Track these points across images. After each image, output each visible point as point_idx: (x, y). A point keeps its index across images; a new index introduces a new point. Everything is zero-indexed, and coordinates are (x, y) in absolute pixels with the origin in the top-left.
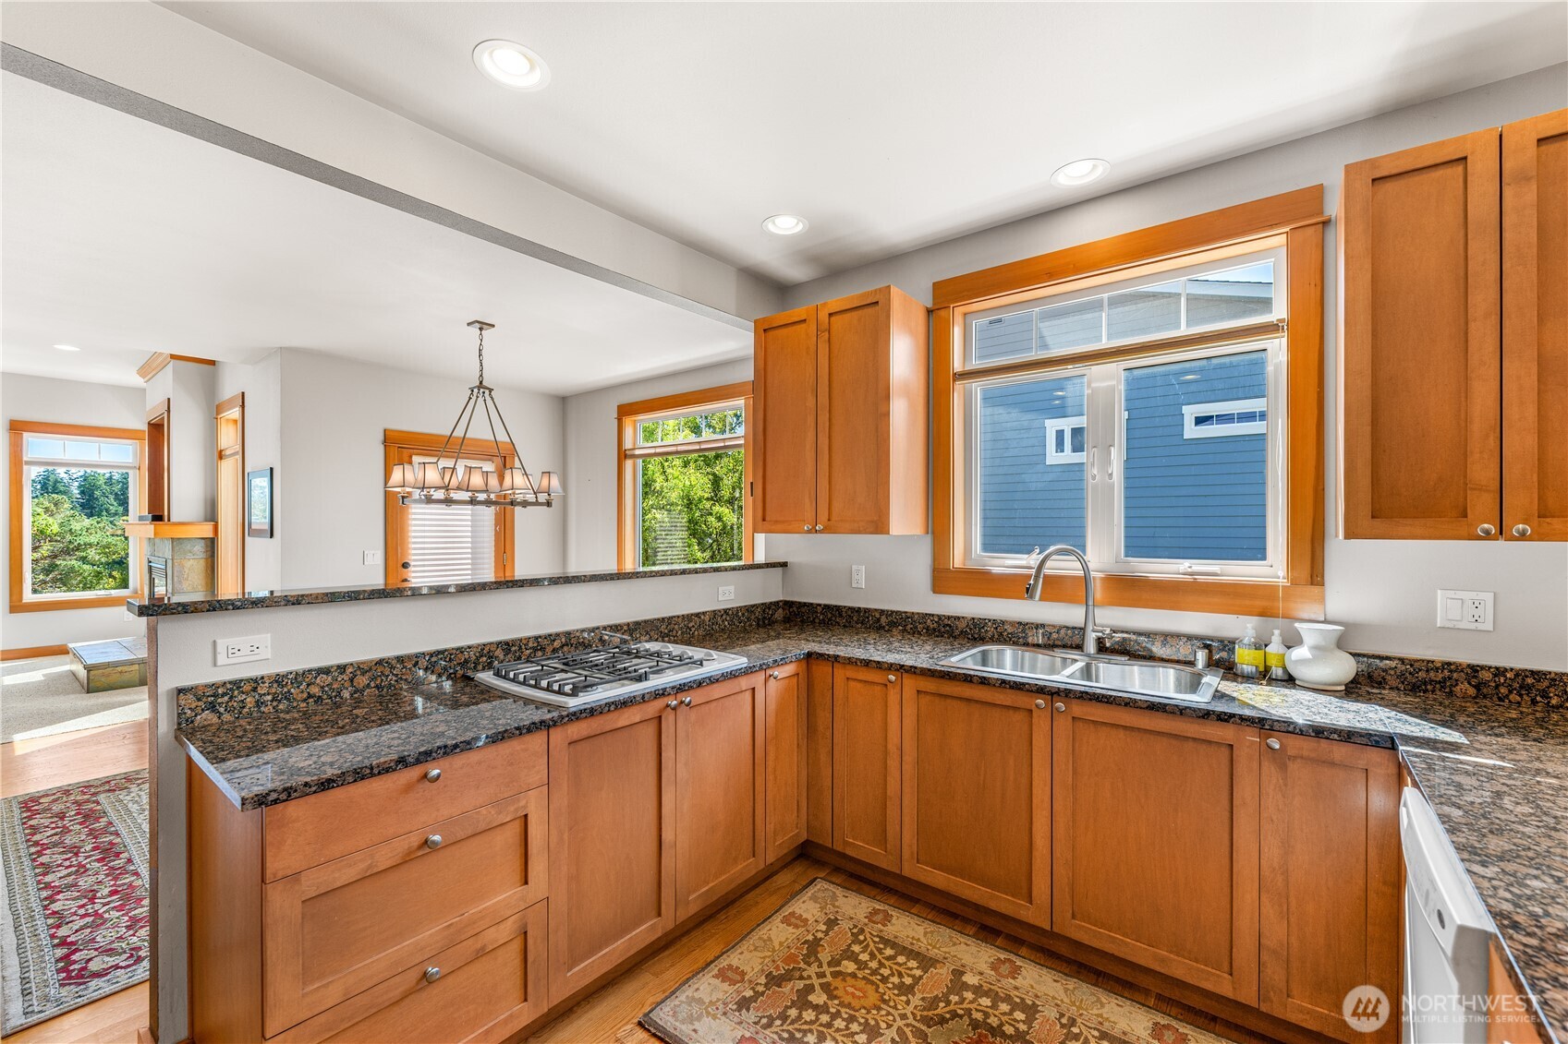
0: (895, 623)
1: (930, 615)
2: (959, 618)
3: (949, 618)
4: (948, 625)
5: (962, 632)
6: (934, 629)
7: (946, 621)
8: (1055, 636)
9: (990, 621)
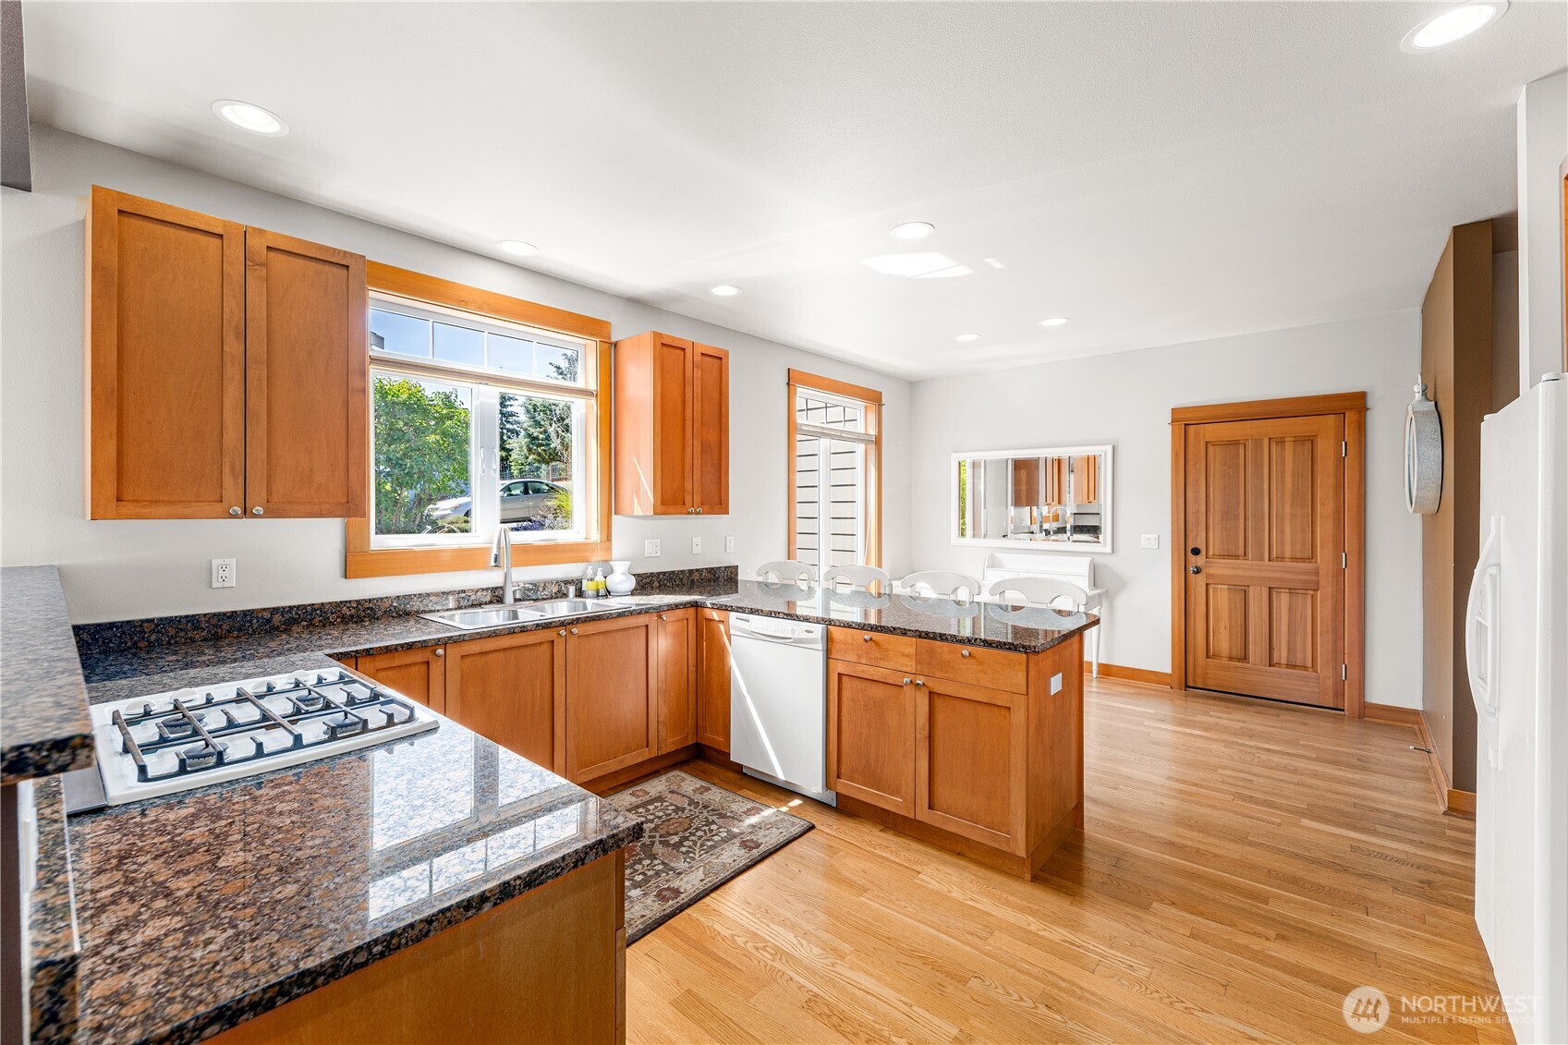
0: (296, 619)
1: (346, 602)
2: (382, 599)
3: (370, 601)
4: (368, 608)
5: (385, 612)
6: (352, 616)
7: (367, 605)
8: (473, 597)
9: (415, 595)
